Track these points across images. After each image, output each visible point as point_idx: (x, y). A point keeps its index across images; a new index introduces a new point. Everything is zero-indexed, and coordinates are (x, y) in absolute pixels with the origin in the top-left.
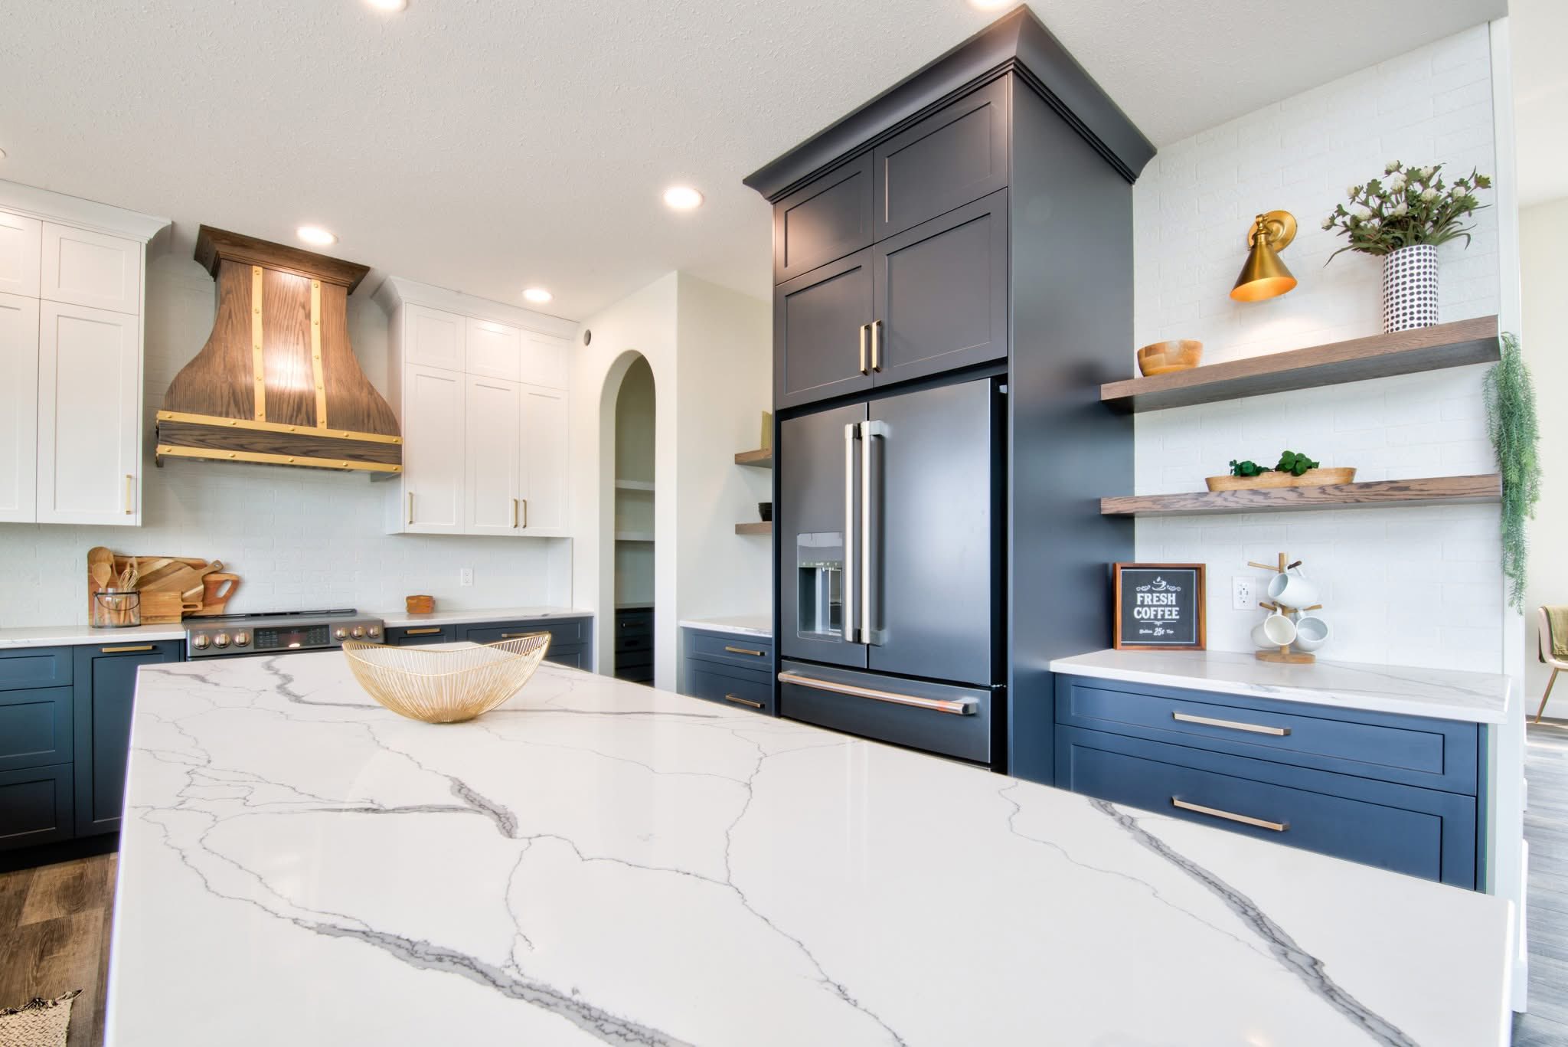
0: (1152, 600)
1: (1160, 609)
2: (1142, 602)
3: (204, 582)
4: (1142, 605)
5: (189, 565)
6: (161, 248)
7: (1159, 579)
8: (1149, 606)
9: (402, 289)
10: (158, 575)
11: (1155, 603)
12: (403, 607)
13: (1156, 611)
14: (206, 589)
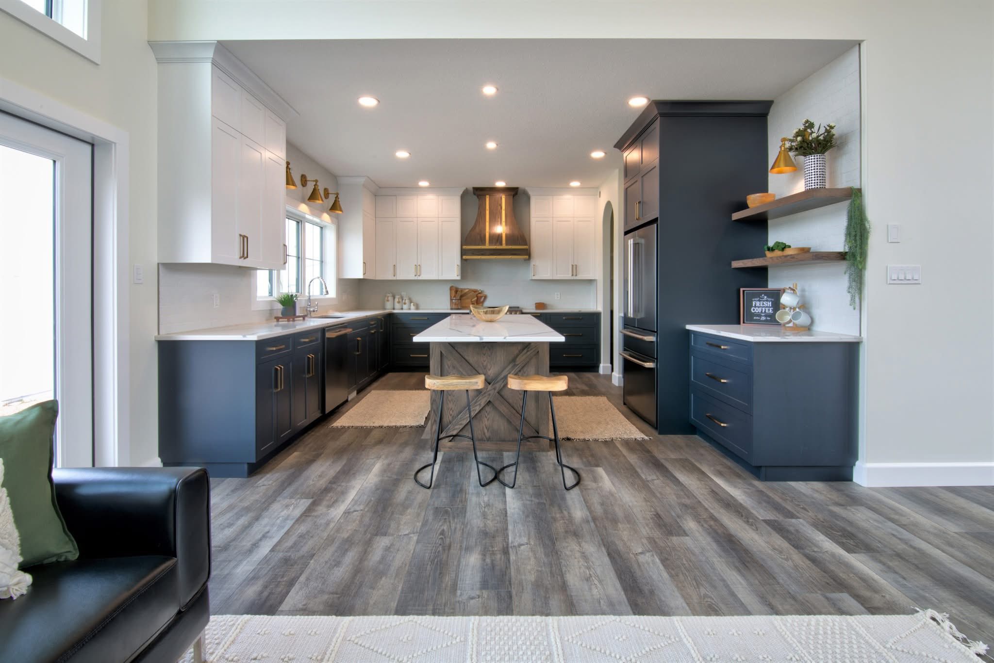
0: (760, 305)
1: (763, 308)
2: (755, 305)
3: (477, 297)
4: (755, 307)
5: (473, 291)
6: (464, 197)
7: (763, 295)
8: (759, 307)
9: (530, 193)
10: (465, 294)
11: (761, 305)
12: (534, 307)
13: (762, 309)
14: (477, 298)
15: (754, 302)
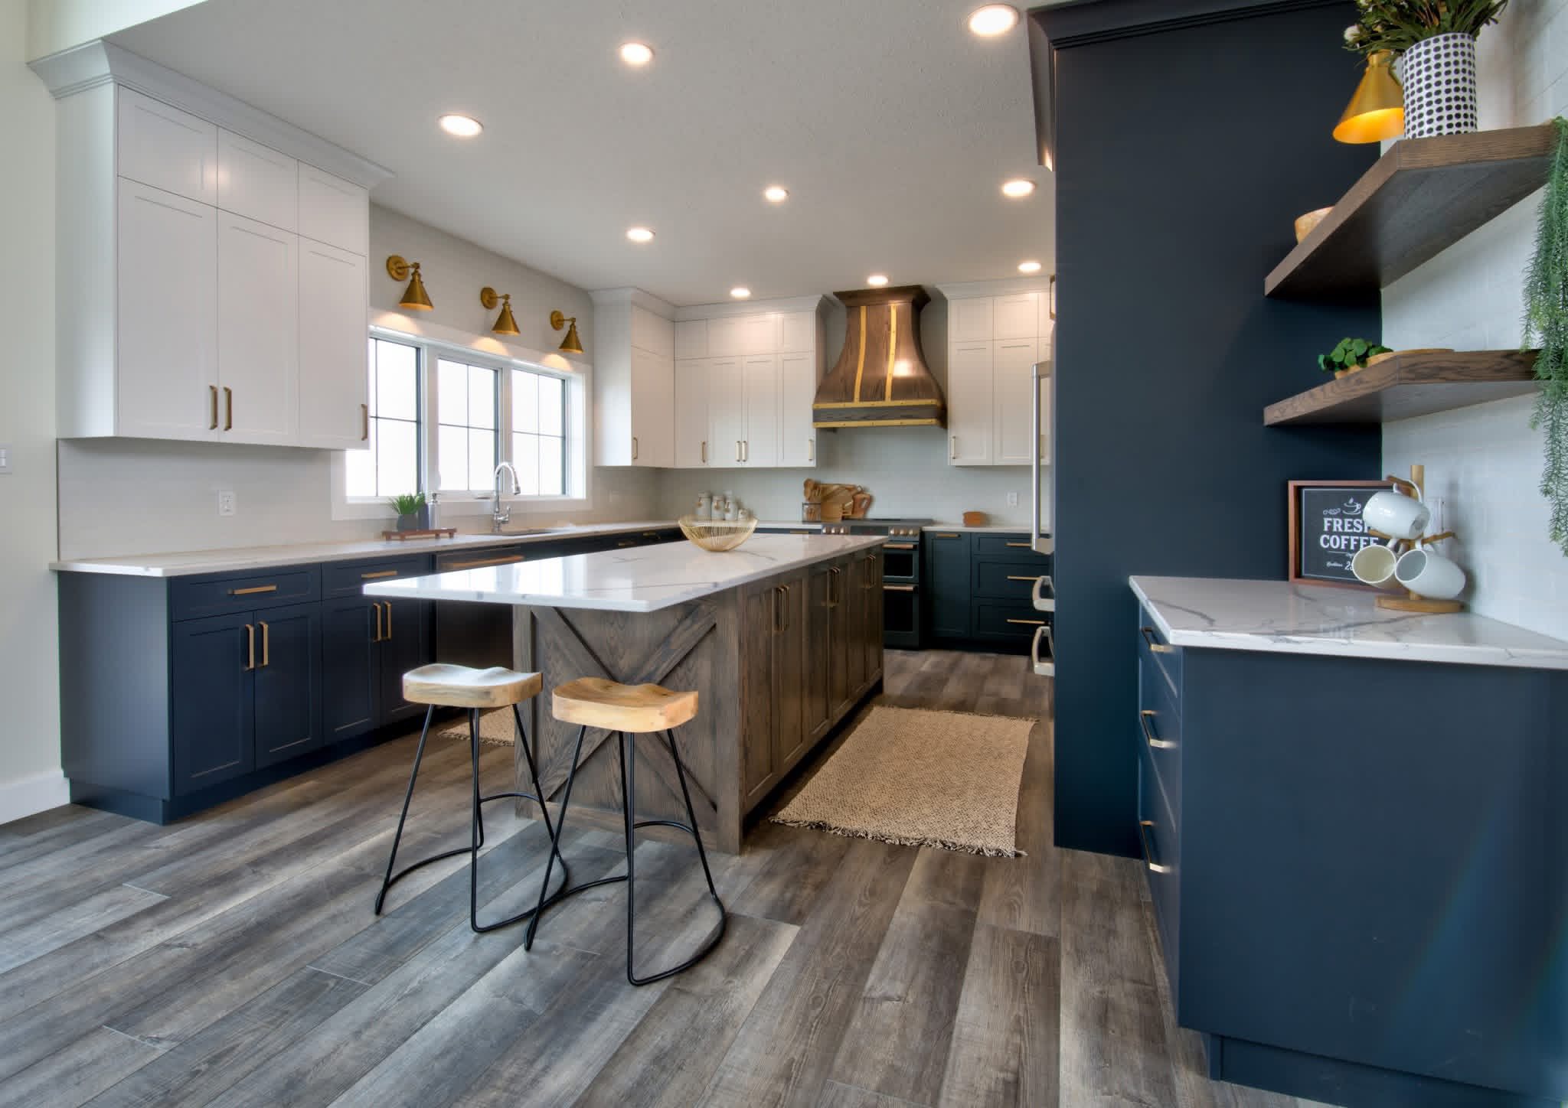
0: (1343, 527)
1: (1352, 538)
2: (1331, 528)
3: (854, 499)
4: (1330, 532)
5: (846, 489)
7: (1351, 501)
8: (1339, 534)
10: (833, 494)
11: (1346, 530)
12: (961, 520)
13: (1349, 541)
14: (854, 503)
15: (1326, 520)
